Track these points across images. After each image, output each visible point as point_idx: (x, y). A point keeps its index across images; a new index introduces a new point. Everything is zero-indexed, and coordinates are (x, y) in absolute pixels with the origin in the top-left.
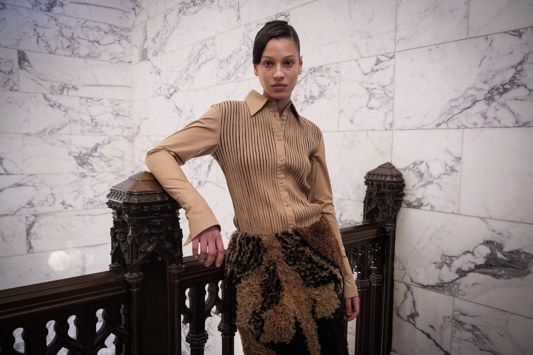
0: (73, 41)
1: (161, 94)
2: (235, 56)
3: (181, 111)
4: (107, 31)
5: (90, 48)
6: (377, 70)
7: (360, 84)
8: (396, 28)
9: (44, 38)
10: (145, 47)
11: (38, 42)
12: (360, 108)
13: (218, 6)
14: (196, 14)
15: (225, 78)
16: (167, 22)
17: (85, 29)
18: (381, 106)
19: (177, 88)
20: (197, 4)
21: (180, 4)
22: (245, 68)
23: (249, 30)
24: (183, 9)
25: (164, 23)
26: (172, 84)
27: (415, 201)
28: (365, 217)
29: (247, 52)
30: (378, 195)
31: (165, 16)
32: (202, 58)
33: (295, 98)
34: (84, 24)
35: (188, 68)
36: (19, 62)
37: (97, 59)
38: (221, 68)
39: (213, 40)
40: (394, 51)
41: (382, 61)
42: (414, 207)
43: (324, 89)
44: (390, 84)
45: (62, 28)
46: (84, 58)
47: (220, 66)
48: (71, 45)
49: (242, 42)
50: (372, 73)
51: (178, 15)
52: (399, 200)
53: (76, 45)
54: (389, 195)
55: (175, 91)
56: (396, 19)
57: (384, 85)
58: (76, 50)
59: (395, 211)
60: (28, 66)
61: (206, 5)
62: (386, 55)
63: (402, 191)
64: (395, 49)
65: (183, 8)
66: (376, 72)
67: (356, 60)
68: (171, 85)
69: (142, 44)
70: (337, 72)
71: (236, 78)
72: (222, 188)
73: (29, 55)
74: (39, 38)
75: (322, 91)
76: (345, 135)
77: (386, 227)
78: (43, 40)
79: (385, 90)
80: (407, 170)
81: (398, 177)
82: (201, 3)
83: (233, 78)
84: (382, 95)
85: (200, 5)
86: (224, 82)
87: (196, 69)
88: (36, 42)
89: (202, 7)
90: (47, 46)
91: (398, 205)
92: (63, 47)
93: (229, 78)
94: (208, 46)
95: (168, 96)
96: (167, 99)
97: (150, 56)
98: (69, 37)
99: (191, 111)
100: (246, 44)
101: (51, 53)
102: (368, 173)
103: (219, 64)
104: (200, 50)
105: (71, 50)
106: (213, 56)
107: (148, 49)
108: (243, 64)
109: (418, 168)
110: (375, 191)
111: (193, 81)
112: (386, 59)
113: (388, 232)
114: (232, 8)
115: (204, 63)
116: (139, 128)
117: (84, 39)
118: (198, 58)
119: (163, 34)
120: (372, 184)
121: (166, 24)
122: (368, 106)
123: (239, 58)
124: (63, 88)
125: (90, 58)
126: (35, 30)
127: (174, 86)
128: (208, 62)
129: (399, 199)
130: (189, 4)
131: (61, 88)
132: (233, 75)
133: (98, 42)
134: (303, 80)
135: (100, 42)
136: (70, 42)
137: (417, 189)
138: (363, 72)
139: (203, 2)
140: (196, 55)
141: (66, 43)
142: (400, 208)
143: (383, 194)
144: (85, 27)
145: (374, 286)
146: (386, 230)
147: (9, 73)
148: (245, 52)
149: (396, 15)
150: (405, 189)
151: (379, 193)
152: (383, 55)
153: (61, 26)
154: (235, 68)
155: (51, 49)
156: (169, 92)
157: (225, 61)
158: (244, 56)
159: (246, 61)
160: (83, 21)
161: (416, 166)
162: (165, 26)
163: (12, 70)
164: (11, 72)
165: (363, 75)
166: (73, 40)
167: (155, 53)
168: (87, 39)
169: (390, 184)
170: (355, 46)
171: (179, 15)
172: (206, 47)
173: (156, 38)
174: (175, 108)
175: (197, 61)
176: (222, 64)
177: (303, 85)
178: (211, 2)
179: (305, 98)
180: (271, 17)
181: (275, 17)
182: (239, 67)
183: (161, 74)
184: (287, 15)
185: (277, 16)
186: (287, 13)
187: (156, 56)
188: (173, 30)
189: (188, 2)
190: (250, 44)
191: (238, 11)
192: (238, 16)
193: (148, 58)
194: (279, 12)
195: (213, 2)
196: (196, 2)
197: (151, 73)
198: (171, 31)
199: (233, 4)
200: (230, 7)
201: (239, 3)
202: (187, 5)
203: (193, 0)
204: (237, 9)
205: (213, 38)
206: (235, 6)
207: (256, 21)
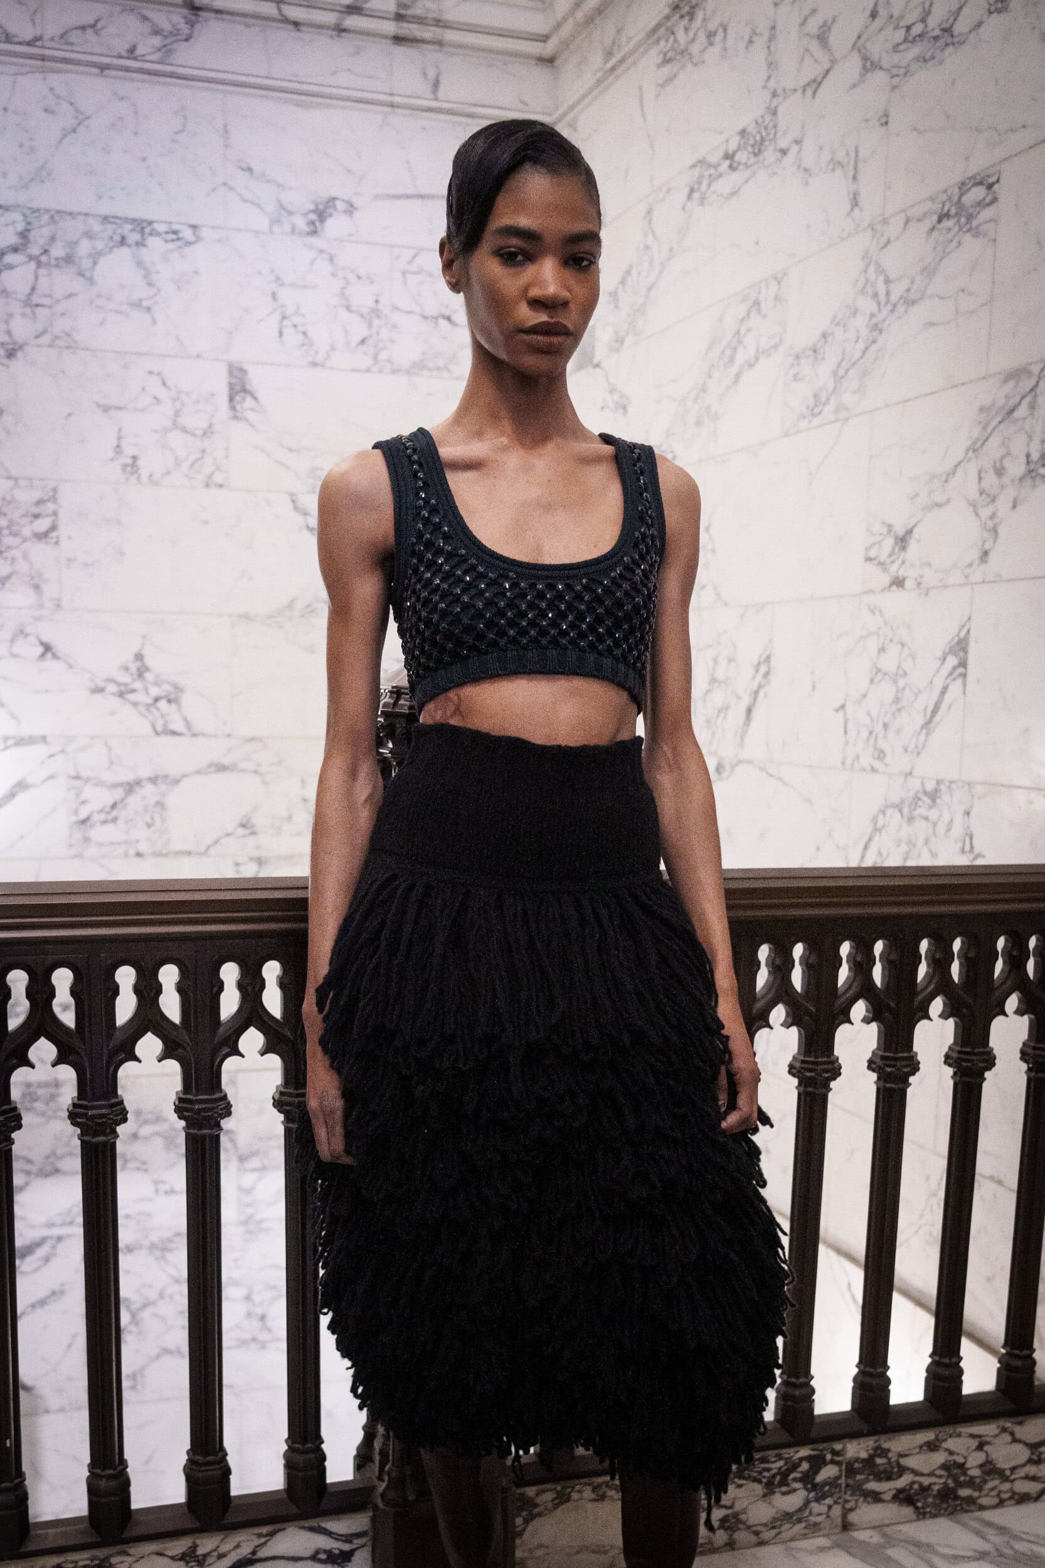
0: (376, 322)
2: (838, 331)
5: (426, 341)
9: (297, 320)
11: (281, 334)
13: (799, 167)
14: (734, 199)
15: (804, 412)
16: (654, 235)
17: (412, 280)
20: (739, 163)
21: (694, 166)
22: (865, 374)
23: (883, 240)
24: (700, 184)
25: (646, 235)
29: (872, 316)
31: (649, 212)
32: (745, 348)
33: (998, 465)
34: (411, 262)
35: (705, 383)
36: (231, 399)
38: (796, 378)
45: (348, 283)
46: (408, 372)
47: (795, 370)
48: (371, 336)
49: (860, 285)
51: (684, 208)
53: (384, 333)
58: (384, 348)
60: (252, 410)
61: (764, 167)
65: (701, 177)
71: (837, 411)
73: (257, 378)
74: (286, 322)
78: (295, 326)
82: (752, 160)
83: (828, 410)
85: (747, 166)
86: (804, 424)
87: (728, 388)
88: (276, 334)
89: (754, 174)
90: (303, 345)
92: (348, 344)
93: (817, 411)
94: (763, 305)
98: (365, 311)
100: (870, 290)
101: (314, 364)
103: (792, 365)
104: (742, 321)
105: (371, 350)
106: (777, 340)
108: (858, 360)
111: (715, 429)
114: (839, 171)
115: (751, 366)
117: (409, 312)
118: (735, 349)
119: (639, 273)
121: (650, 240)
123: (847, 340)
125: (426, 373)
126: (274, 295)
128: (762, 359)
130: (716, 167)
132: (828, 399)
133: (450, 318)
134: (1025, 403)
135: (458, 318)
136: (370, 326)
139: (756, 155)
140: (728, 339)
141: (359, 330)
144: (414, 273)
147: (205, 433)
148: (867, 318)
153: (345, 278)
154: (835, 373)
155: (317, 353)
157: (808, 353)
158: (864, 332)
159: (867, 349)
160: (409, 254)
162: (647, 247)
163: (211, 426)
164: (208, 432)
166: (379, 317)
167: (616, 341)
168: (418, 310)
171: (689, 204)
172: (759, 310)
173: (620, 287)
175: (732, 359)
176: (799, 365)
177: (1025, 419)
178: (779, 155)
179: (1028, 463)
180: (945, 191)
181: (956, 190)
182: (847, 371)
183: (630, 409)
184: (991, 180)
185: (963, 187)
186: (993, 175)
187: (617, 351)
188: (669, 259)
189: (713, 158)
190: (881, 289)
191: (854, 178)
192: (851, 196)
193: (596, 361)
194: (970, 174)
195: (784, 152)
196: (737, 158)
197: (603, 408)
198: (662, 263)
199: (840, 155)
200: (830, 167)
201: (857, 151)
202: (712, 171)
203: (730, 152)
204: (852, 171)
205: (780, 276)
206: (845, 161)
207: (905, 211)
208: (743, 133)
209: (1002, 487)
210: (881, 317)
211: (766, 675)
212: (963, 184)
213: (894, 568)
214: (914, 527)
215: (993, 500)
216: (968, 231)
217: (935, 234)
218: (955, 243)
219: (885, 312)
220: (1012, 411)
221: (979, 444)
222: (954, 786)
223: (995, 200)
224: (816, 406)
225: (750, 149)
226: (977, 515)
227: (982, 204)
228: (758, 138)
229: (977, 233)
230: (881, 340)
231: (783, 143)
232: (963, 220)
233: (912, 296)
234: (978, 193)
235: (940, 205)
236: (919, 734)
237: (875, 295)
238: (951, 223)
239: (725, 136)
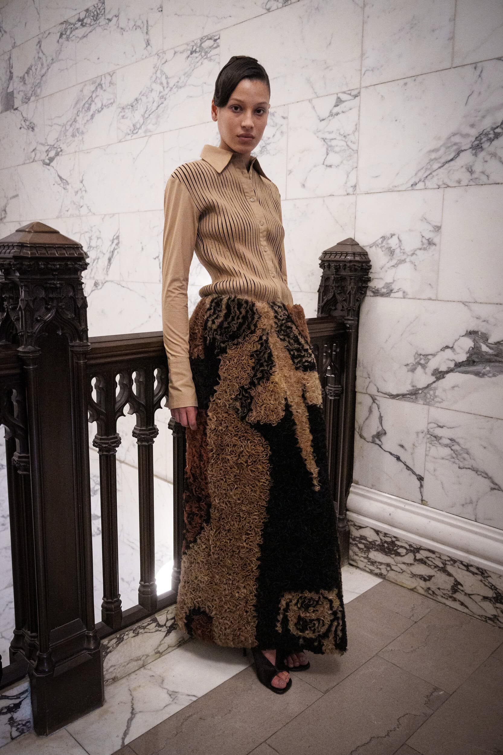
1: (36, 159)
2: (144, 98)
3: (67, 182)
6: (337, 114)
7: (315, 134)
8: (362, 55)
10: (10, 90)
12: (315, 166)
13: (118, 27)
14: (85, 39)
15: (129, 132)
16: (42, 52)
18: (342, 162)
19: (59, 150)
20: (86, 24)
21: (62, 23)
22: (158, 117)
23: (163, 61)
24: (66, 32)
25: (38, 53)
26: (52, 144)
27: (383, 288)
28: (320, 311)
29: (161, 92)
30: (336, 280)
31: (39, 42)
32: (96, 104)
35: (75, 119)
38: (123, 117)
39: (111, 76)
40: (359, 86)
41: (344, 101)
42: (382, 295)
43: (268, 142)
44: (354, 132)
47: (122, 114)
49: (154, 79)
50: (330, 118)
51: (58, 41)
52: (364, 287)
54: (351, 279)
55: (57, 154)
56: (362, 43)
57: (345, 134)
59: (357, 300)
61: (99, 26)
62: (349, 92)
63: (367, 274)
64: (361, 83)
65: (66, 29)
66: (336, 116)
67: (310, 101)
68: (51, 146)
69: (5, 85)
71: (146, 132)
75: (264, 145)
76: (295, 205)
77: (346, 322)
79: (346, 140)
80: (374, 247)
81: (362, 256)
82: (93, 23)
83: (141, 132)
84: (343, 148)
85: (90, 25)
86: (129, 137)
87: (88, 121)
89: (95, 28)
91: (361, 293)
93: (135, 132)
94: (103, 85)
95: (48, 161)
96: (45, 166)
97: (17, 103)
99: (82, 182)
100: (159, 81)
102: (324, 252)
104: (93, 92)
106: (112, 101)
107: (15, 92)
108: (155, 110)
109: (388, 244)
110: (333, 275)
111: (83, 138)
112: (349, 97)
113: (349, 328)
114: (138, 30)
115: (99, 112)
116: (5, 211)
118: (91, 104)
119: (36, 69)
120: (329, 266)
121: (41, 55)
122: (325, 163)
123: (148, 102)
127: (55, 146)
128: (105, 110)
129: (364, 285)
130: (74, 25)
132: (141, 127)
137: (386, 271)
138: (318, 116)
139: (95, 21)
140: (86, 100)
142: (364, 298)
143: (343, 279)
145: (331, 400)
146: (346, 326)
148: (158, 93)
149: (363, 37)
150: (371, 272)
151: (337, 278)
152: (344, 93)
154: (143, 116)
156: (48, 155)
157: (128, 107)
158: (157, 99)
159: (159, 106)
161: (386, 240)
162: (39, 58)
165: (319, 122)
167: (26, 98)
169: (352, 264)
170: (308, 81)
171: (61, 40)
172: (102, 88)
173: (26, 75)
174: (58, 179)
175: (89, 109)
176: (124, 112)
178: (107, 21)
180: (193, 41)
181: (199, 41)
182: (149, 115)
183: (35, 129)
184: (216, 38)
185: (202, 40)
186: (216, 36)
187: (26, 103)
188: (52, 64)
189: (73, 21)
190: (164, 81)
191: (147, 33)
192: (146, 41)
193: (15, 107)
194: (205, 34)
195: (110, 20)
196: (85, 21)
197: (20, 128)
198: (48, 65)
199: (139, 23)
200: (135, 27)
201: (147, 21)
202: (72, 26)
203: (81, 18)
204: (145, 31)
205: (111, 73)
206: (142, 26)
207: (173, 48)
208: (87, 10)
210: (165, 93)
211: (118, 244)
212: (202, 38)
216: (206, 58)
217: (189, 59)
218: (200, 63)
219: (167, 90)
223: (218, 46)
224: (134, 130)
225: (92, 18)
227: (212, 48)
228: (95, 13)
229: (211, 59)
230: (165, 103)
231: (109, 17)
232: (203, 54)
233: (180, 84)
234: (209, 43)
235: (191, 47)
236: (197, 268)
237: (161, 84)
238: (197, 55)
239: (78, 11)
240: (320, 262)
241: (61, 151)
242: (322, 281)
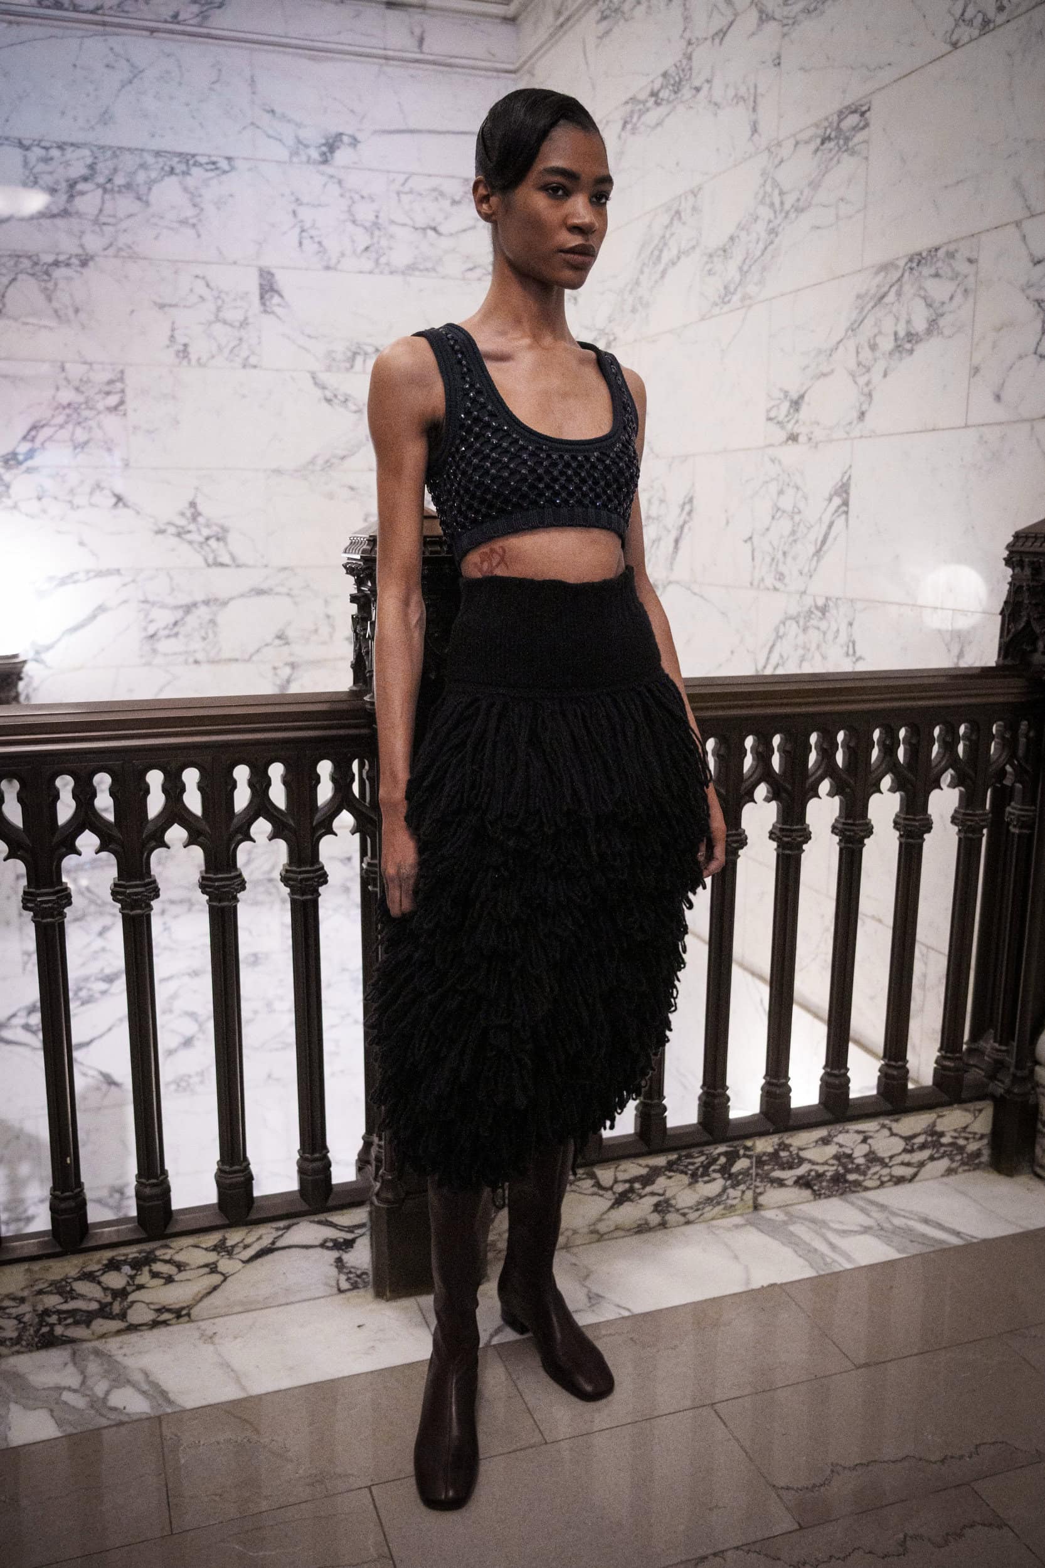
0: (377, 233)
2: (743, 234)
4: (457, 198)
5: (417, 248)
7: (1023, 290)
9: (313, 232)
11: (301, 244)
12: (1020, 357)
13: (710, 102)
14: (659, 129)
15: (717, 300)
17: (405, 199)
19: (612, 338)
20: (662, 100)
21: (627, 103)
22: (764, 269)
23: (777, 161)
24: (631, 117)
26: (603, 326)
28: (1003, 651)
29: (770, 221)
32: (669, 249)
33: (872, 342)
34: (403, 184)
35: (638, 278)
36: (262, 297)
37: (433, 274)
38: (710, 273)
43: (940, 311)
45: (354, 202)
46: (403, 273)
47: (709, 266)
48: (373, 244)
49: (760, 196)
51: (619, 137)
53: (384, 242)
58: (384, 254)
60: (279, 305)
61: (682, 102)
65: (632, 112)
67: (1018, 224)
68: (600, 330)
70: (970, 261)
71: (743, 299)
72: (702, 597)
73: (282, 279)
74: (304, 234)
75: (934, 317)
76: (981, 437)
78: (312, 237)
82: (673, 97)
83: (736, 298)
85: (669, 102)
86: (716, 311)
87: (656, 282)
88: (297, 244)
89: (675, 107)
90: (320, 252)
92: (354, 252)
93: (727, 299)
94: (683, 214)
98: (368, 224)
100: (768, 200)
101: (328, 268)
102: (1016, 534)
103: (707, 263)
104: (667, 227)
105: (374, 256)
106: (694, 243)
108: (759, 258)
110: (1028, 581)
111: (646, 315)
114: (742, 103)
115: (674, 264)
117: (404, 225)
118: (661, 251)
120: (1022, 563)
122: (1038, 352)
123: (750, 242)
124: (355, 354)
125: (417, 273)
126: (294, 213)
127: (607, 331)
128: (683, 258)
130: (644, 102)
131: (349, 354)
132: (736, 290)
133: (435, 229)
134: (894, 289)
135: (441, 229)
136: (372, 234)
138: (1031, 255)
139: (676, 93)
140: (656, 242)
141: (363, 240)
144: (406, 193)
145: (1013, 834)
147: (241, 325)
148: (766, 223)
153: (351, 198)
154: (740, 269)
155: (330, 259)
157: (719, 252)
158: (763, 235)
159: (766, 248)
160: (402, 178)
163: (246, 318)
164: (244, 323)
165: (1031, 265)
166: (379, 229)
168: (410, 222)
170: (1017, 184)
171: (623, 134)
172: (680, 218)
175: (659, 258)
176: (712, 262)
177: (893, 304)
178: (694, 92)
179: (896, 340)
180: (826, 119)
181: (835, 118)
182: (750, 267)
184: (863, 109)
185: (841, 115)
186: (864, 105)
189: (643, 96)
190: (777, 200)
191: (754, 109)
192: (752, 124)
194: (846, 103)
195: (698, 90)
196: (661, 95)
199: (743, 91)
200: (735, 101)
201: (756, 87)
202: (641, 106)
203: (655, 90)
204: (752, 104)
205: (696, 190)
206: (746, 96)
207: (794, 135)
208: (665, 75)
209: (875, 360)
210: (778, 221)
211: (690, 513)
212: (841, 112)
213: (789, 426)
214: (805, 393)
215: (868, 370)
216: (846, 151)
217: (819, 153)
218: (836, 159)
219: (780, 218)
220: (883, 297)
221: (856, 325)
222: (839, 602)
223: (867, 125)
224: (726, 295)
225: (671, 88)
226: (856, 382)
227: (856, 129)
228: (677, 79)
229: (853, 152)
230: (777, 241)
231: (697, 83)
232: (841, 142)
233: (801, 204)
234: (853, 120)
235: (823, 130)
236: (812, 560)
237: (772, 205)
238: (832, 144)
239: (651, 78)
240: (1006, 554)
241: (615, 339)
242: (1009, 591)
